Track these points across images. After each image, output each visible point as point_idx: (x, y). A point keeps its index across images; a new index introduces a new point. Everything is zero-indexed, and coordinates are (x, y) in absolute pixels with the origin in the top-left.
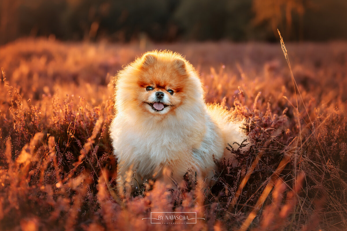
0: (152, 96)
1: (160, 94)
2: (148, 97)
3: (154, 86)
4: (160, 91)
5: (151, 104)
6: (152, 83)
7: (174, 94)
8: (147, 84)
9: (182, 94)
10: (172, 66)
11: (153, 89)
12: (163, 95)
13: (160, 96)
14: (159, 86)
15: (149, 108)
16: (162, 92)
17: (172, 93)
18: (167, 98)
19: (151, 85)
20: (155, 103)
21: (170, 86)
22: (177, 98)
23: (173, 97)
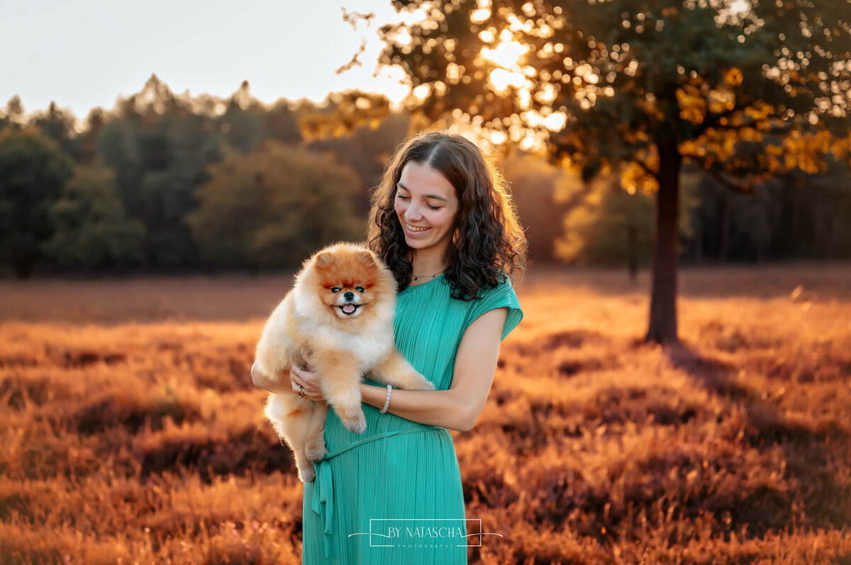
0: (341, 299)
1: (349, 294)
2: (335, 299)
3: (341, 286)
4: (349, 291)
5: (341, 307)
6: (337, 283)
7: (365, 291)
8: (332, 286)
9: (376, 289)
10: (356, 259)
11: (340, 290)
12: (352, 295)
13: (349, 297)
14: (346, 285)
15: (340, 312)
16: (351, 291)
17: (362, 291)
18: (357, 298)
19: (337, 286)
20: (345, 305)
21: (359, 282)
22: (368, 296)
23: (364, 295)
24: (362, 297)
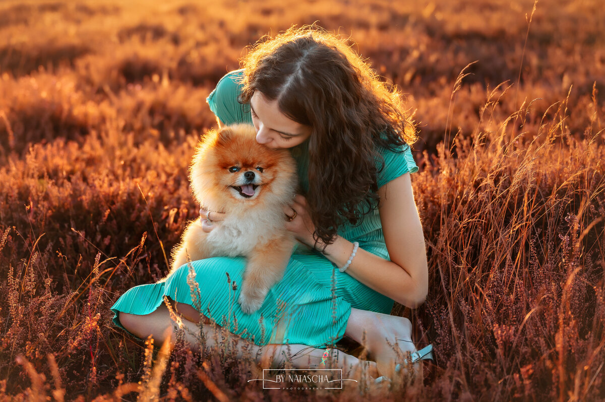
0: (241, 179)
1: (250, 174)
2: (234, 179)
3: (240, 165)
4: (249, 170)
5: (239, 188)
6: (237, 162)
7: (264, 171)
8: (231, 165)
9: (274, 168)
11: (239, 169)
12: (253, 175)
13: (250, 177)
14: (247, 165)
16: (251, 171)
17: (262, 171)
18: (258, 178)
19: (236, 166)
21: (259, 163)
22: (268, 175)
23: (263, 174)
24: (262, 176)
